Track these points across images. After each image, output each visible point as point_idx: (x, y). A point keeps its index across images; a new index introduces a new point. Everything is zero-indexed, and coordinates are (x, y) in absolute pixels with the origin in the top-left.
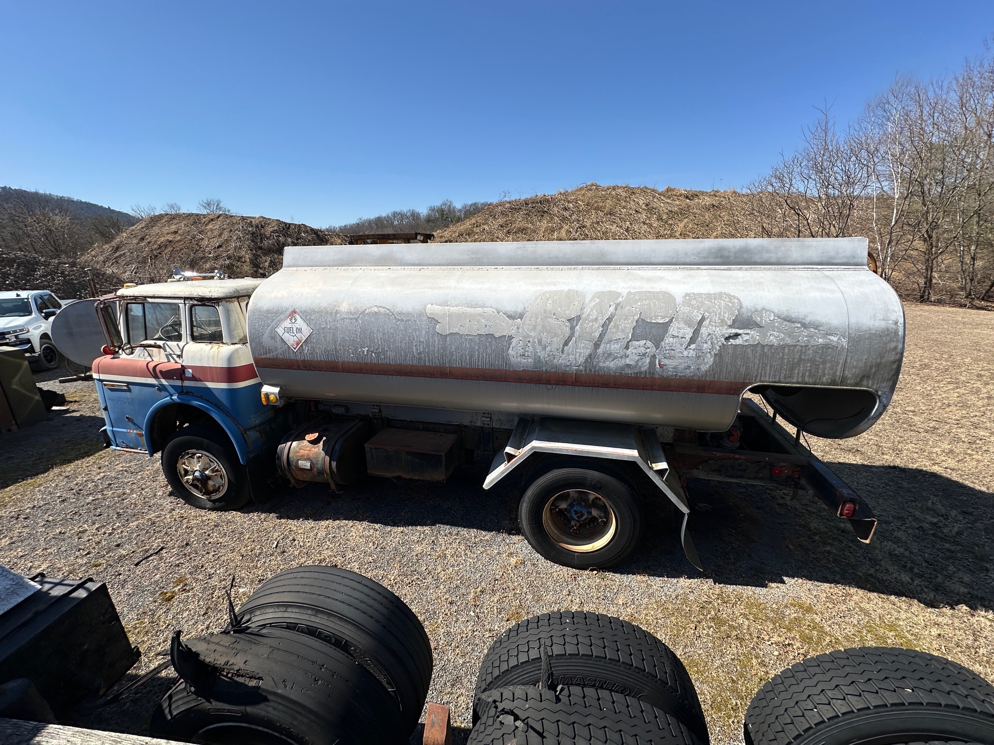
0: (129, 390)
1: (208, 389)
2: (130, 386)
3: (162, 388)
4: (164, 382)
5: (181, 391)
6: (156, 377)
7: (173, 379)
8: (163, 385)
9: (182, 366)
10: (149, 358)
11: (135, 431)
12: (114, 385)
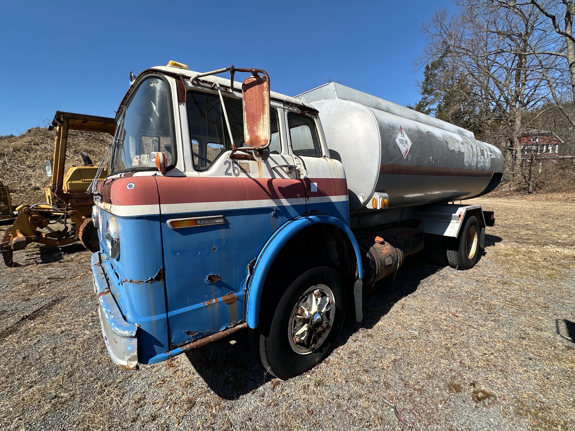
0: (226, 225)
1: (332, 204)
2: (227, 218)
3: (281, 212)
4: (285, 202)
5: (304, 210)
6: (273, 196)
7: (296, 197)
8: (283, 208)
9: (306, 179)
10: (243, 175)
11: (221, 299)
12: (196, 220)
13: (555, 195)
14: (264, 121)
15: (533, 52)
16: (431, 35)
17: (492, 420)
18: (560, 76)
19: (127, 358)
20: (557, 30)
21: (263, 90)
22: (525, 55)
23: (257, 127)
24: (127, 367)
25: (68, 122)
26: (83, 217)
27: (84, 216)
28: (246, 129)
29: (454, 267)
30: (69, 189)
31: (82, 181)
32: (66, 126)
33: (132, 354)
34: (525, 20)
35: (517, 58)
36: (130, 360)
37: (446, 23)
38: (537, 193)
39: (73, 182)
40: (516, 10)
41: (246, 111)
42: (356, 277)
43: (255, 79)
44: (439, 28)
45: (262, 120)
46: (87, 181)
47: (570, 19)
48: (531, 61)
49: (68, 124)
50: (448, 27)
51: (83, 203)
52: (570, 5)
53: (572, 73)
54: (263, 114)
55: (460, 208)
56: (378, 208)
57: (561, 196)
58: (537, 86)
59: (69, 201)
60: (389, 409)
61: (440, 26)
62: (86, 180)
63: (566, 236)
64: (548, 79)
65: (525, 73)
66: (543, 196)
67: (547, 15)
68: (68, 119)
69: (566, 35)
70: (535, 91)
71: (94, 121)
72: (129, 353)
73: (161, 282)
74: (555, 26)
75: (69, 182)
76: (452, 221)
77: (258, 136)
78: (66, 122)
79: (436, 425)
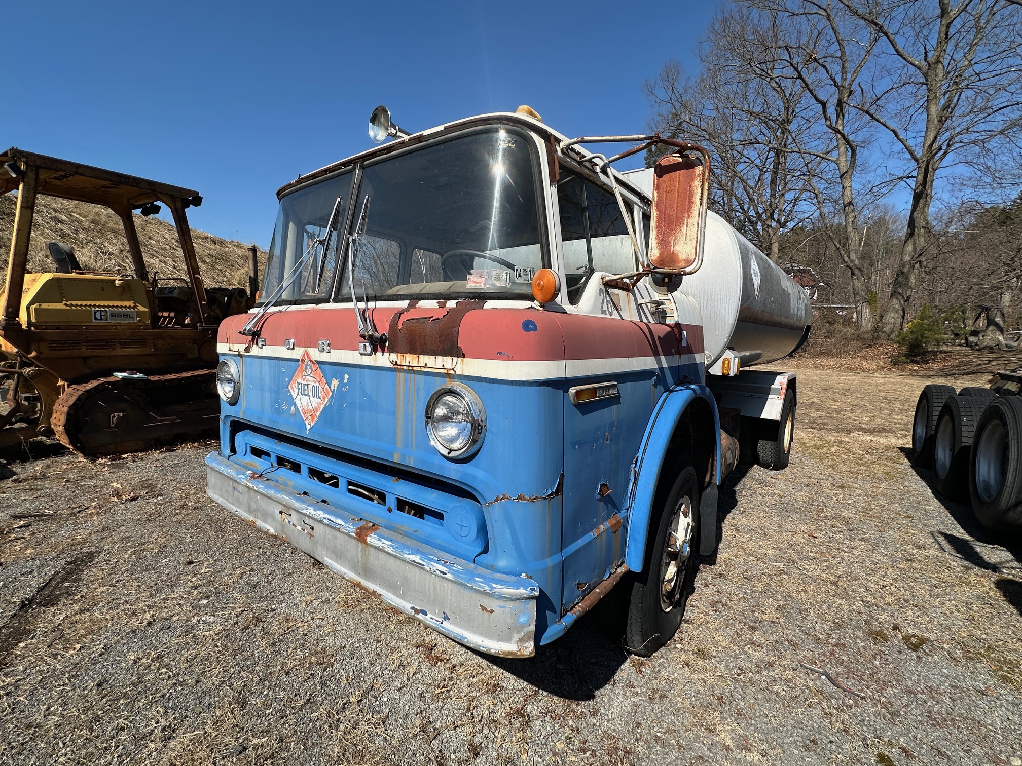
0: (618, 398)
1: (696, 367)
2: (619, 386)
3: (661, 377)
4: (664, 362)
6: (656, 351)
7: (672, 354)
8: (663, 371)
9: (678, 325)
10: (615, 315)
11: (608, 524)
12: (595, 389)
13: (824, 361)
14: (689, 229)
15: (798, 150)
16: (658, 101)
17: (946, 671)
18: (826, 189)
19: (516, 637)
20: (829, 123)
21: (693, 179)
22: (784, 152)
23: (676, 238)
24: (519, 653)
25: (37, 174)
26: (60, 383)
27: (63, 380)
28: (654, 239)
29: (766, 466)
30: (34, 320)
31: (66, 305)
32: (32, 182)
33: (526, 630)
34: (786, 101)
35: (772, 154)
36: (521, 640)
37: (680, 86)
38: (800, 356)
39: (45, 306)
40: (774, 84)
41: (658, 209)
42: (706, 484)
43: (680, 160)
44: (669, 92)
45: (685, 226)
46: (76, 306)
47: (841, 110)
48: (793, 161)
49: (37, 179)
50: (682, 91)
51: (66, 353)
52: (842, 90)
53: (843, 187)
54: (688, 218)
55: (778, 377)
56: (731, 374)
57: (831, 362)
58: (796, 200)
59: (33, 347)
60: (819, 678)
61: (671, 88)
62: (74, 303)
63: (867, 419)
64: (816, 192)
65: (785, 178)
66: (810, 362)
67: (817, 100)
68: (37, 168)
69: (838, 132)
70: (794, 206)
71: (96, 178)
72: (522, 626)
73: (560, 497)
74: (825, 116)
75: (34, 306)
76: (770, 396)
77: (675, 251)
78: (31, 175)
79: (890, 689)
